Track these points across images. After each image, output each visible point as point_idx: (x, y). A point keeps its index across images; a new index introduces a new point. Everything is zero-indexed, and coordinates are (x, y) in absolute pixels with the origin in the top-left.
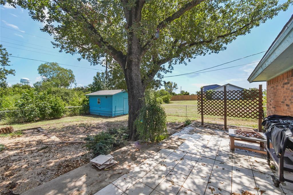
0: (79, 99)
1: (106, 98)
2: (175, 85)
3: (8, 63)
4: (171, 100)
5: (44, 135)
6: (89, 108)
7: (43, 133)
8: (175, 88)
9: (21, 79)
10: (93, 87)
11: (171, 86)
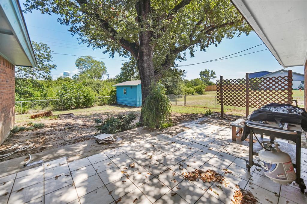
0: (107, 90)
1: (131, 88)
2: (213, 74)
3: (51, 59)
4: (206, 91)
5: (73, 119)
6: (117, 98)
7: (73, 118)
8: (212, 77)
9: (64, 72)
10: (120, 78)
11: (208, 75)
